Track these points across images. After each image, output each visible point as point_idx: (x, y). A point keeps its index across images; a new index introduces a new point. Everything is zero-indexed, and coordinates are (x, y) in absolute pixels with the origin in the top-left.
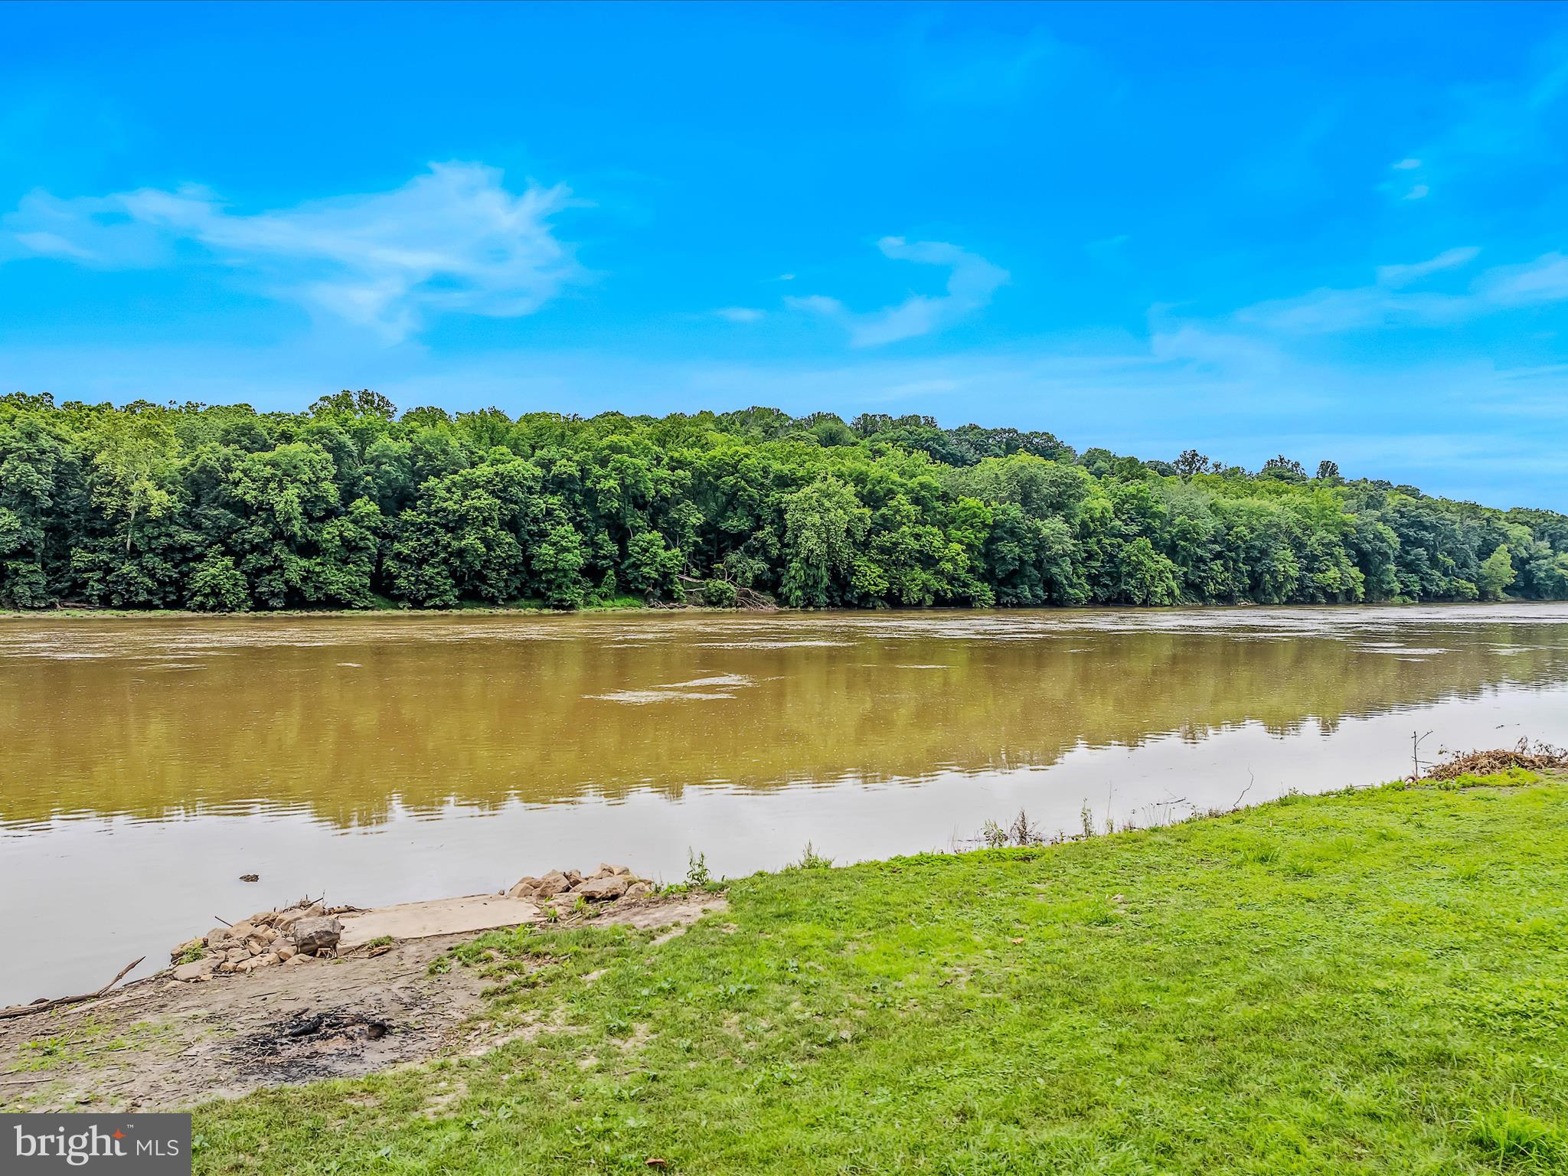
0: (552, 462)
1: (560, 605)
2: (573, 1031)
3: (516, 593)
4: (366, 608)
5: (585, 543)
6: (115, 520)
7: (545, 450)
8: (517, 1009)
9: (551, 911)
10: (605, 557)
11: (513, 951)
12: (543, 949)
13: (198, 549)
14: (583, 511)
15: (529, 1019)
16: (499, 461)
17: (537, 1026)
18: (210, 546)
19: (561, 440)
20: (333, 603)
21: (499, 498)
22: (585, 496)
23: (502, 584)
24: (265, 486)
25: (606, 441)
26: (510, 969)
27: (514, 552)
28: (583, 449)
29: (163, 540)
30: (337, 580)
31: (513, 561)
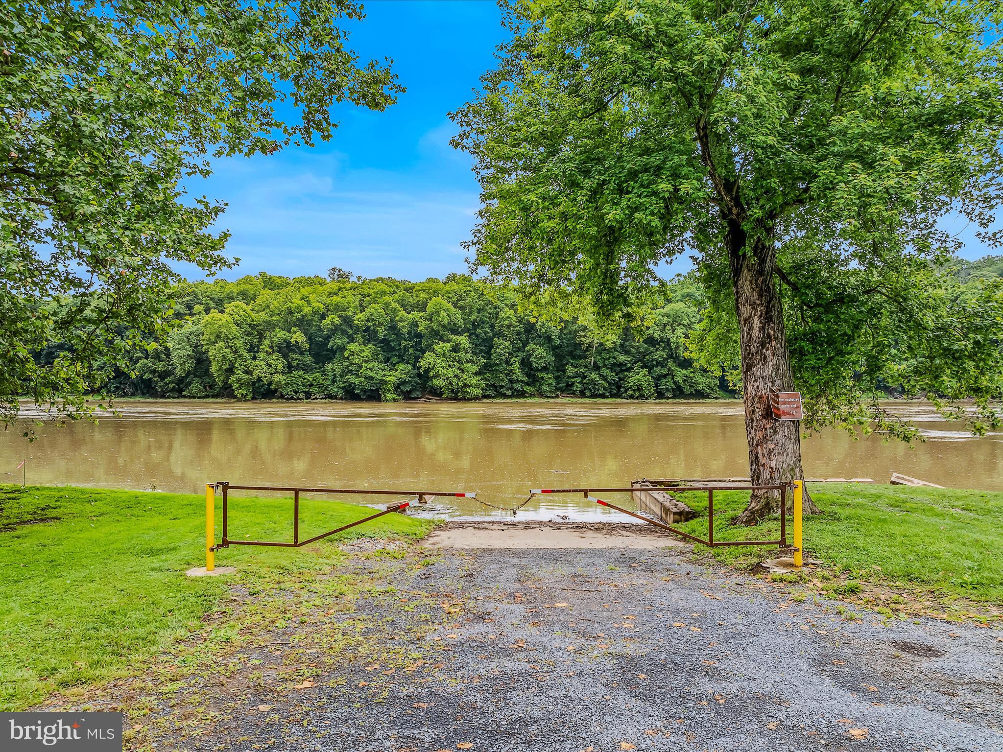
4: (716, 398)
6: (587, 350)
13: (629, 365)
18: (635, 363)
20: (700, 395)
24: (664, 329)
29: (611, 360)
30: (702, 382)
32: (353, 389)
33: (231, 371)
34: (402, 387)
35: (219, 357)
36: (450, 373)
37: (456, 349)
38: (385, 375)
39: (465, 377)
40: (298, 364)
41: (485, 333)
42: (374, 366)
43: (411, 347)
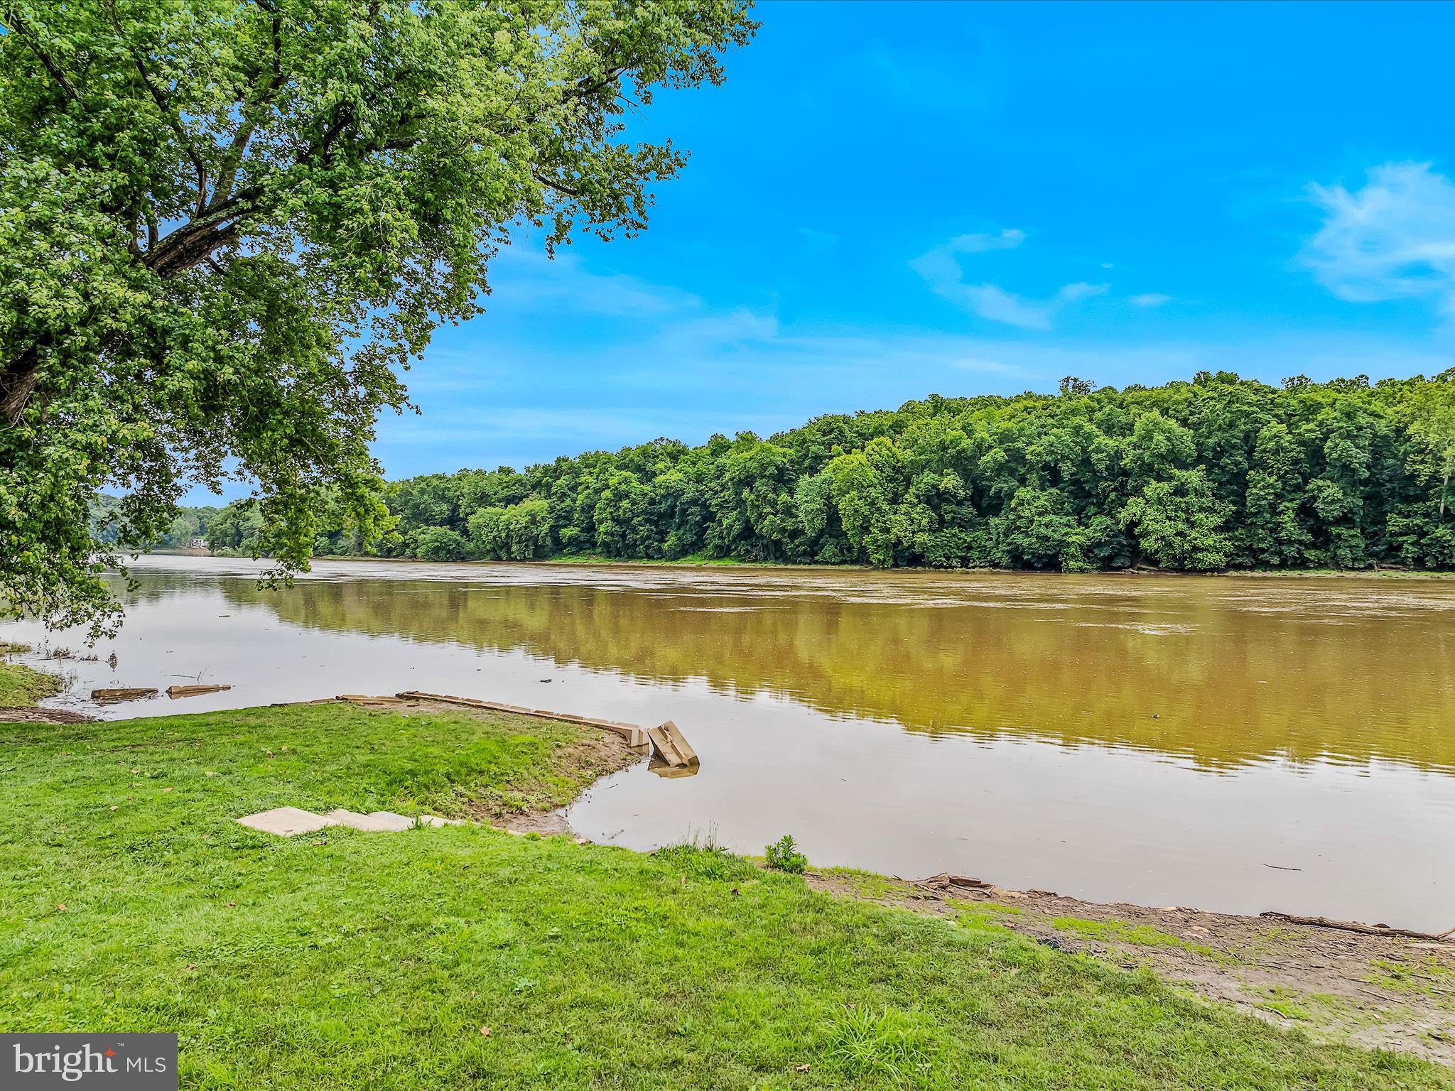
6: (1428, 486)
32: (1022, 553)
33: (865, 529)
34: (1096, 551)
35: (850, 511)
36: (1168, 529)
37: (1180, 491)
38: (1066, 534)
39: (1194, 534)
40: (953, 518)
41: (1237, 464)
42: (1051, 521)
43: (1113, 490)
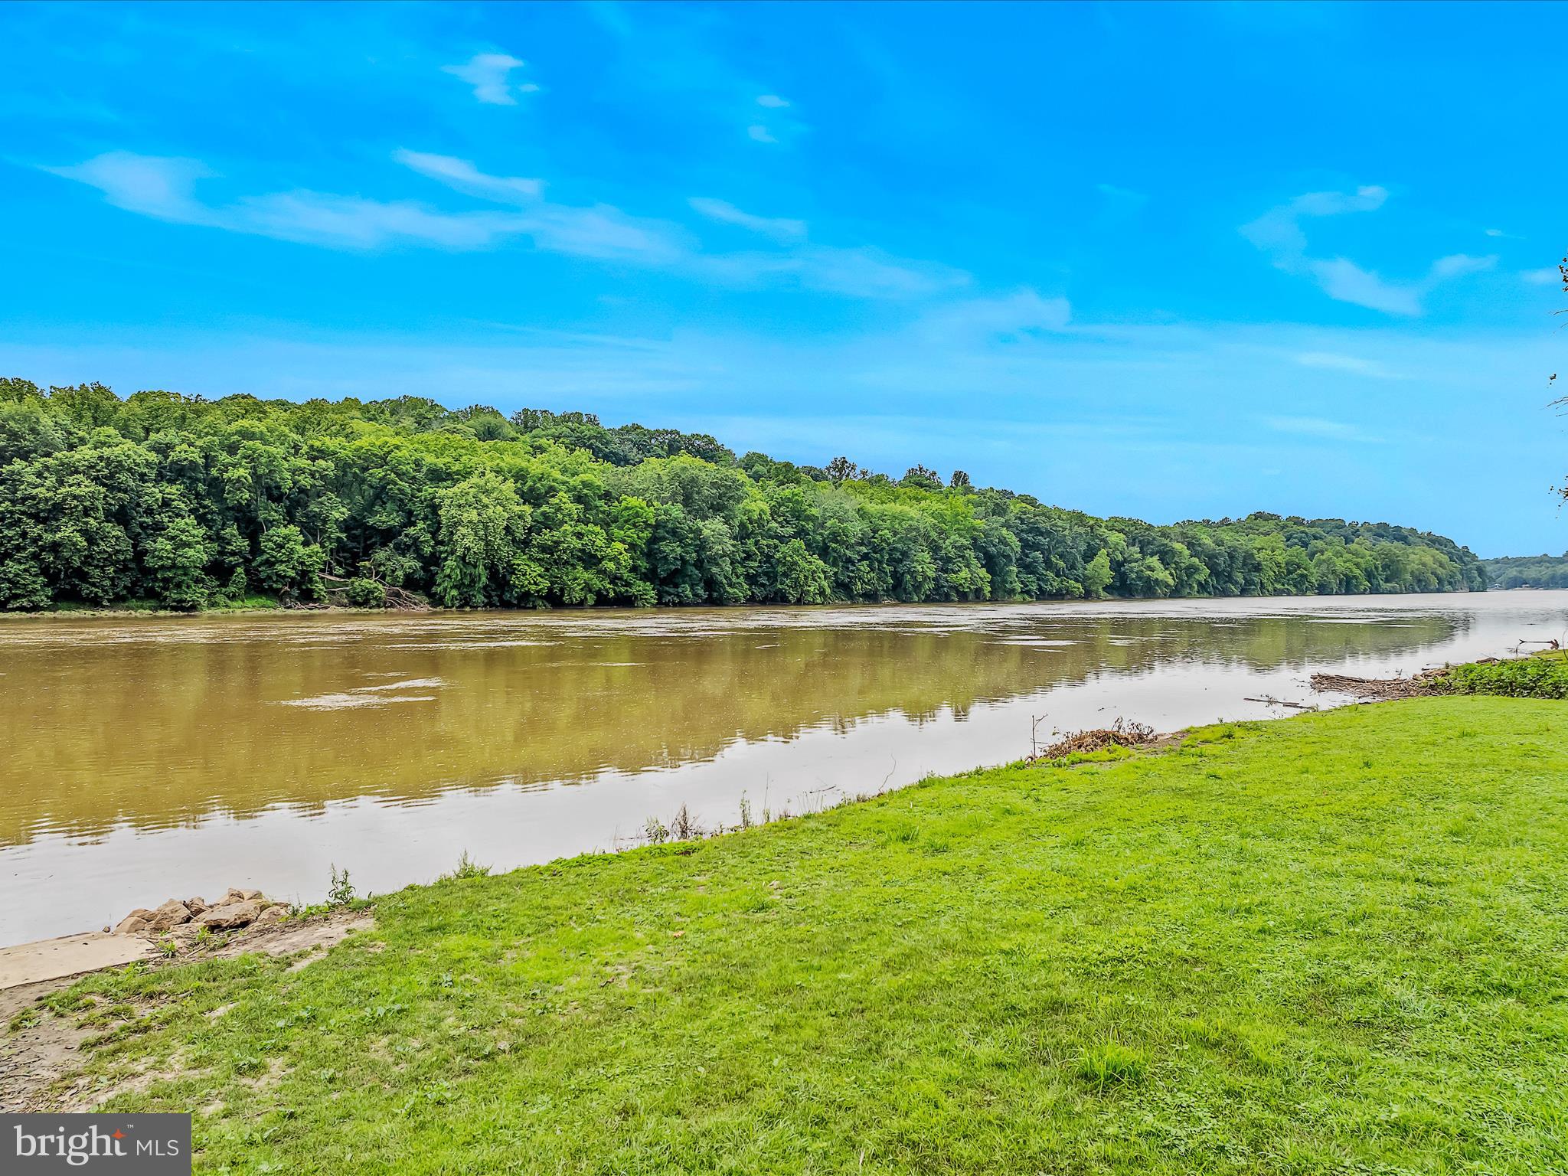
0: (170, 447)
1: (180, 606)
2: (194, 1075)
3: (125, 592)
5: (210, 538)
7: (162, 433)
8: (124, 1058)
9: (168, 945)
10: (233, 554)
11: (120, 994)
12: (158, 988)
14: (207, 502)
15: (140, 1068)
16: (104, 444)
17: (150, 1075)
19: (182, 422)
21: (104, 485)
22: (210, 485)
23: (107, 583)
25: (235, 426)
26: (116, 1014)
27: (123, 546)
28: (207, 434)
31: (121, 557)
